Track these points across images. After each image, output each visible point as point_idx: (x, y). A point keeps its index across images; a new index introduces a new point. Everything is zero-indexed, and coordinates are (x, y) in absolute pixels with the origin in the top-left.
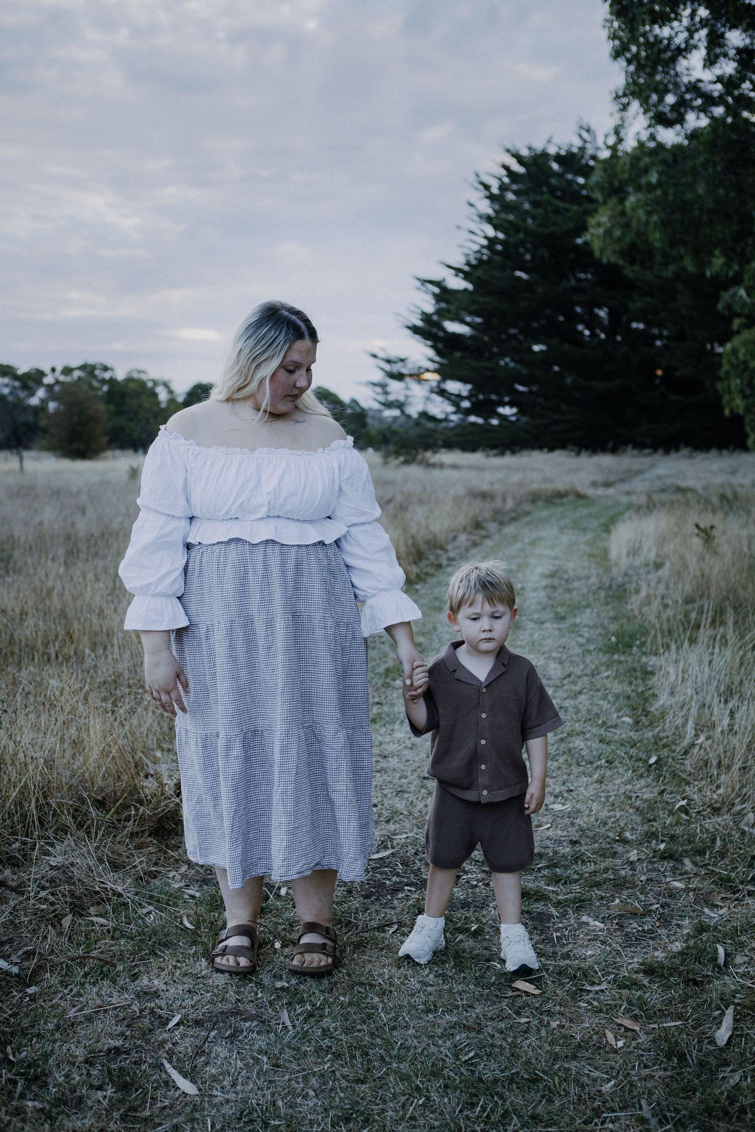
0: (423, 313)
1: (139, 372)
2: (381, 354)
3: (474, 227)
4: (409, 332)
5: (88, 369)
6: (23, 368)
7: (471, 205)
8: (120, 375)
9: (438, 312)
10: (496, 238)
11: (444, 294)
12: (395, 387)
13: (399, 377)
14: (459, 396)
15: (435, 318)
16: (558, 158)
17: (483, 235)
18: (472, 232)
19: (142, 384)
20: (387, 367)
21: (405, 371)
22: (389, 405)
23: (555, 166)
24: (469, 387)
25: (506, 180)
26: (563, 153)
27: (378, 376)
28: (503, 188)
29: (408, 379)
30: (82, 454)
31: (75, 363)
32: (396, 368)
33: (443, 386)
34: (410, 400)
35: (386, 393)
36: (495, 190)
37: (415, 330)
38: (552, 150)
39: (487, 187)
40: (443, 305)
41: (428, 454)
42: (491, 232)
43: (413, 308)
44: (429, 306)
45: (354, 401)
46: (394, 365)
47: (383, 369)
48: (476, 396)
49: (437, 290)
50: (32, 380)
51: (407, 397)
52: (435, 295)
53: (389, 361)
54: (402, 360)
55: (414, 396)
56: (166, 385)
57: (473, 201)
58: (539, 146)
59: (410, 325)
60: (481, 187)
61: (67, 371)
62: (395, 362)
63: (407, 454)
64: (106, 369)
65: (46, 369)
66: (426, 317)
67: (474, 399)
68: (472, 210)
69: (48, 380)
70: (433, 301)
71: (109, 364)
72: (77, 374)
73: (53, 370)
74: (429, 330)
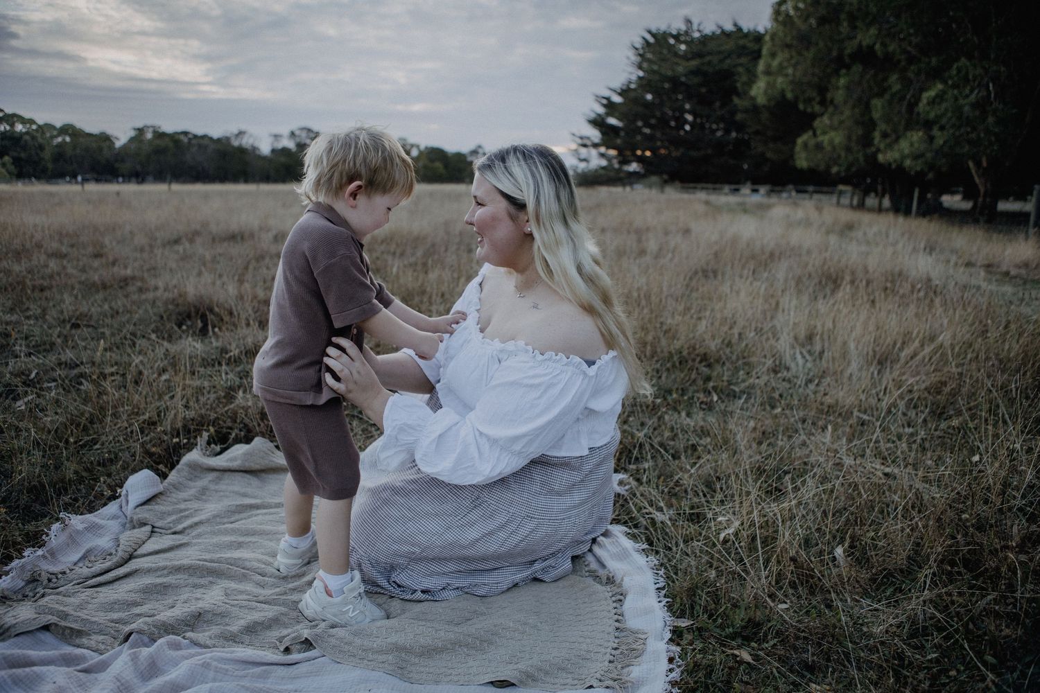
9: (606, 113)
10: (644, 77)
11: (609, 104)
15: (603, 116)
16: (673, 36)
22: (581, 160)
23: (671, 40)
27: (574, 145)
29: (590, 148)
32: (584, 142)
37: (590, 121)
40: (608, 110)
42: (640, 73)
44: (600, 110)
47: (577, 142)
49: (605, 102)
52: (605, 105)
53: (581, 138)
66: (598, 116)
70: (603, 108)
74: (598, 122)
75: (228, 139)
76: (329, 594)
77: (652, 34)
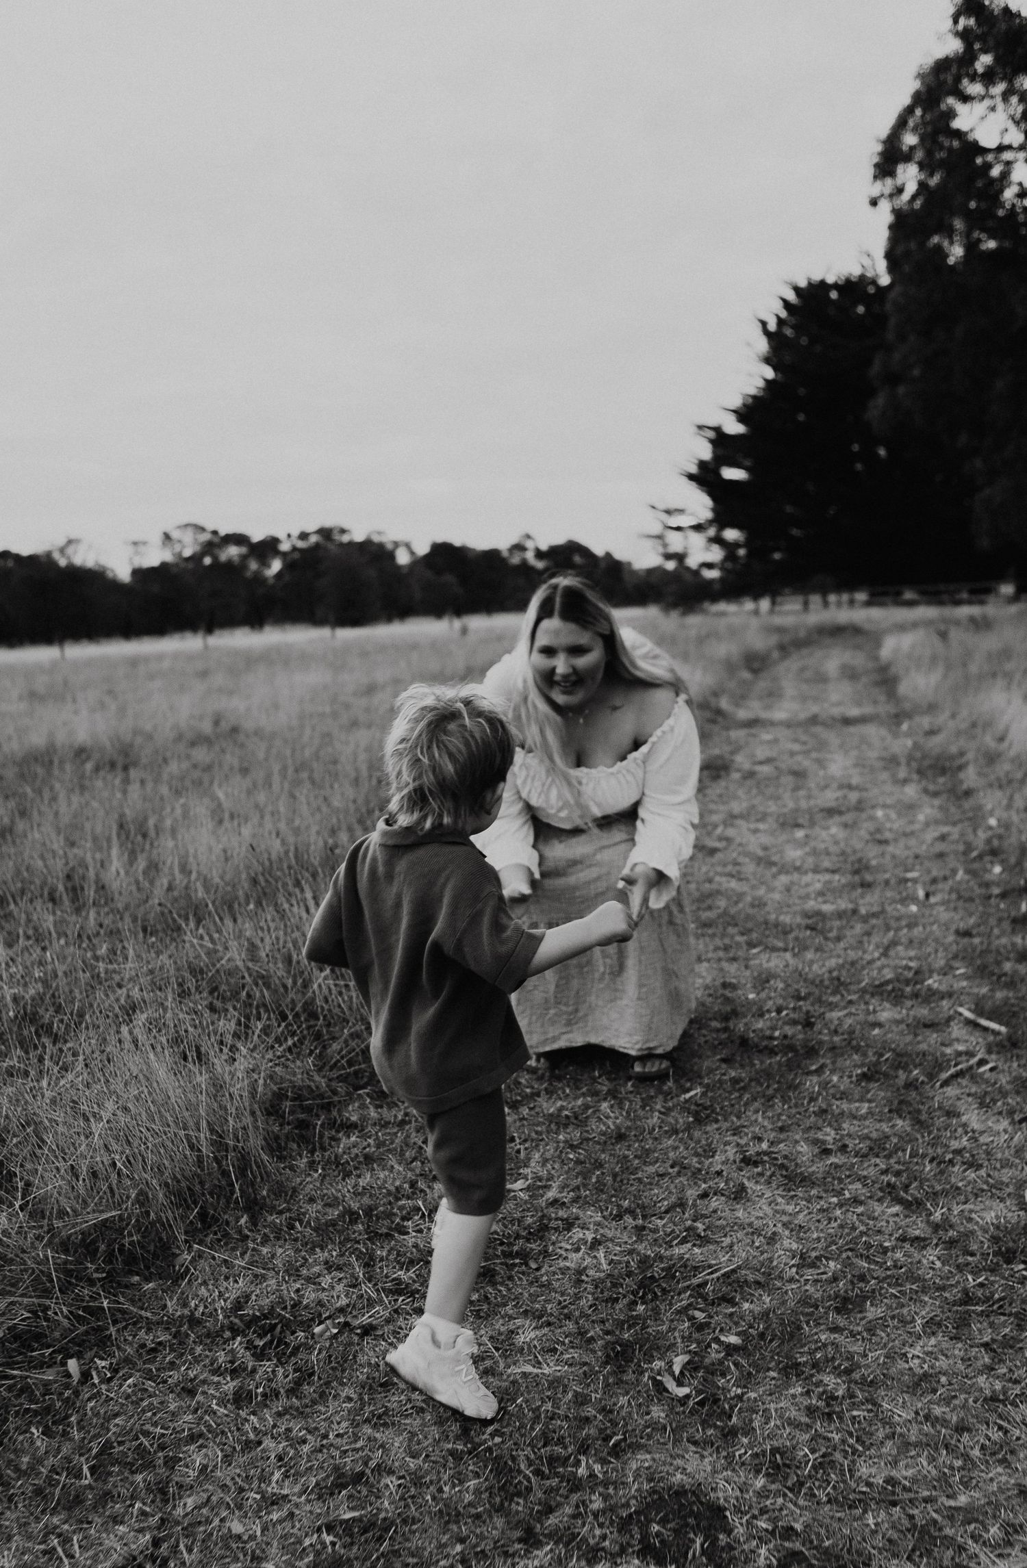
0: (701, 460)
1: (379, 533)
4: (685, 480)
5: (326, 533)
6: (257, 536)
8: (359, 537)
9: (716, 458)
10: (774, 380)
11: (720, 439)
14: (736, 543)
15: (711, 465)
16: (835, 286)
17: (762, 378)
19: (381, 546)
20: (665, 519)
22: (668, 557)
23: (833, 295)
24: (743, 533)
25: (783, 315)
26: (840, 282)
28: (780, 322)
29: (688, 533)
30: (356, 622)
31: (311, 527)
33: (721, 536)
34: (688, 552)
35: (665, 545)
36: (772, 326)
37: (691, 477)
38: (830, 280)
39: (764, 324)
40: (719, 451)
42: (769, 374)
44: (706, 452)
45: (608, 555)
47: (660, 521)
48: (751, 542)
49: (713, 436)
50: (268, 547)
51: (685, 548)
52: (712, 441)
53: (667, 513)
55: (693, 547)
56: (408, 546)
58: (817, 277)
59: (687, 472)
60: (758, 325)
61: (304, 536)
64: (343, 531)
65: (281, 535)
66: (702, 464)
67: (749, 546)
69: (285, 547)
70: (710, 448)
71: (345, 526)
72: (314, 539)
73: (289, 536)
74: (705, 477)
75: (48, 555)
76: (435, 1343)
77: (797, 289)
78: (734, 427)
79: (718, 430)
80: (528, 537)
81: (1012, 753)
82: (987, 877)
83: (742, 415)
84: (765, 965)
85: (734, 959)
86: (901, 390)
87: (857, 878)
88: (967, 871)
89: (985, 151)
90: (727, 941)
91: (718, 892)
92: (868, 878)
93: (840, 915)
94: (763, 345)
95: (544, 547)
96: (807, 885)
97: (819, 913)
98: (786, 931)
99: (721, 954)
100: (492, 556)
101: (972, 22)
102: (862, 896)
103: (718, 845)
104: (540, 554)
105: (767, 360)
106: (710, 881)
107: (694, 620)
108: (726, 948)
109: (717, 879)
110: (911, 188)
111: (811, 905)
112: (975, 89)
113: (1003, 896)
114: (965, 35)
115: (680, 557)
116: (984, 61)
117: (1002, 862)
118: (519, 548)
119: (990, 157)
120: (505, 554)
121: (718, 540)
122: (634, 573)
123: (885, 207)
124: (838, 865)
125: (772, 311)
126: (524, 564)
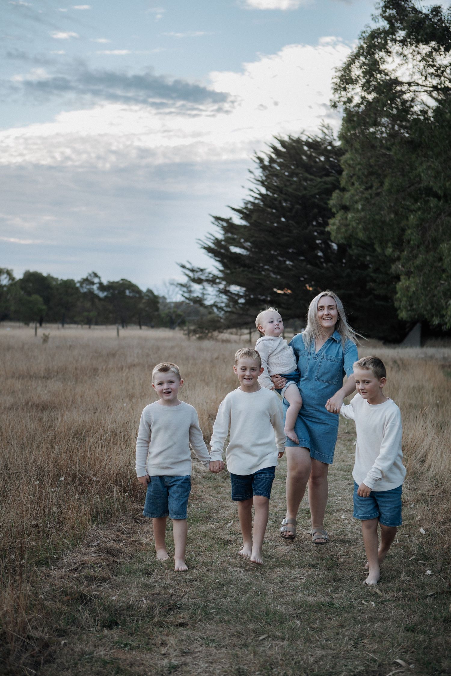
0: (217, 239)
2: (188, 266)
3: (253, 187)
7: (251, 172)
9: (227, 240)
10: (267, 195)
11: (230, 228)
12: (197, 288)
13: (199, 281)
14: (238, 295)
15: (223, 243)
16: (308, 144)
17: (258, 192)
18: (252, 190)
20: (191, 274)
21: (203, 277)
22: (192, 300)
23: (306, 148)
24: (244, 289)
25: (274, 156)
26: (310, 140)
27: (184, 280)
28: (272, 160)
29: (205, 284)
32: (197, 275)
33: (228, 289)
34: (206, 297)
35: (190, 292)
36: (266, 163)
37: (209, 250)
38: (304, 138)
39: (261, 160)
40: (230, 235)
41: (216, 333)
42: (263, 191)
43: (209, 236)
44: (219, 234)
46: (195, 273)
47: (187, 275)
48: (249, 296)
49: (225, 224)
51: (203, 294)
52: (223, 228)
53: (192, 271)
54: (202, 270)
55: (209, 294)
56: (9, 272)
57: (252, 170)
58: (295, 136)
59: (206, 246)
60: (258, 161)
62: (197, 272)
63: (202, 333)
66: (217, 242)
67: (247, 298)
68: (252, 176)
70: (222, 232)
77: (283, 143)
78: (237, 220)
79: (227, 221)
80: (96, 275)
81: (431, 474)
82: (423, 579)
83: (245, 214)
84: (269, 653)
85: (246, 645)
86: (350, 216)
87: (330, 574)
88: (408, 573)
89: (401, 83)
90: (239, 628)
91: (230, 582)
92: (340, 574)
93: (321, 607)
94: (259, 173)
95: (105, 282)
96: (295, 579)
97: (306, 604)
98: (282, 620)
99: (235, 640)
100: (68, 285)
101: (394, 11)
102: (335, 590)
103: (228, 537)
104: (102, 287)
105: (263, 183)
106: (225, 571)
107: (207, 344)
108: (239, 635)
109: (230, 569)
110: (357, 100)
111: (299, 597)
112: (395, 48)
113: (435, 596)
114: (389, 19)
115: (199, 301)
116: (401, 34)
117: (432, 567)
118: (87, 281)
119: (405, 88)
120: (78, 285)
121: (226, 292)
122: (166, 305)
123: (341, 107)
124: (316, 561)
125: (266, 153)
126: (91, 293)
